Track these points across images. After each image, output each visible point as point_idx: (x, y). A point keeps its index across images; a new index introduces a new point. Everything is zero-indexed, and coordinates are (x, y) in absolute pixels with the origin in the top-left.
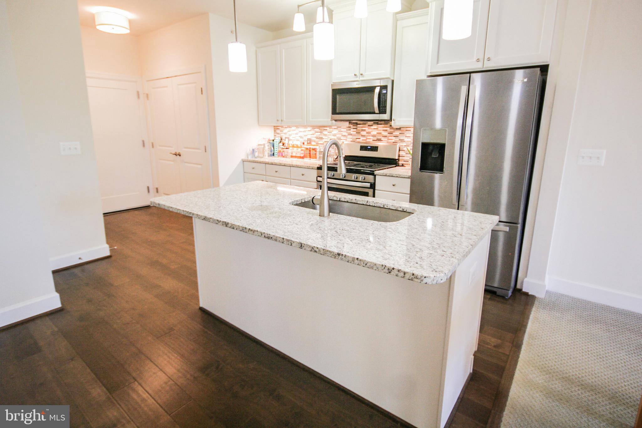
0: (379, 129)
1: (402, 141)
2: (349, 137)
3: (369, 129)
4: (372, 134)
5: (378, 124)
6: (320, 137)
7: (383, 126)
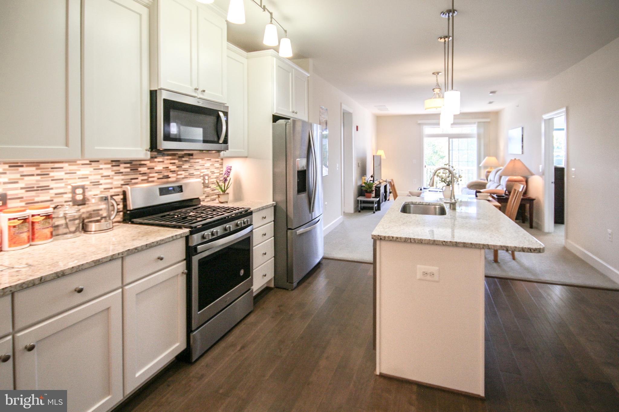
0: (165, 162)
2: (115, 178)
6: (38, 187)
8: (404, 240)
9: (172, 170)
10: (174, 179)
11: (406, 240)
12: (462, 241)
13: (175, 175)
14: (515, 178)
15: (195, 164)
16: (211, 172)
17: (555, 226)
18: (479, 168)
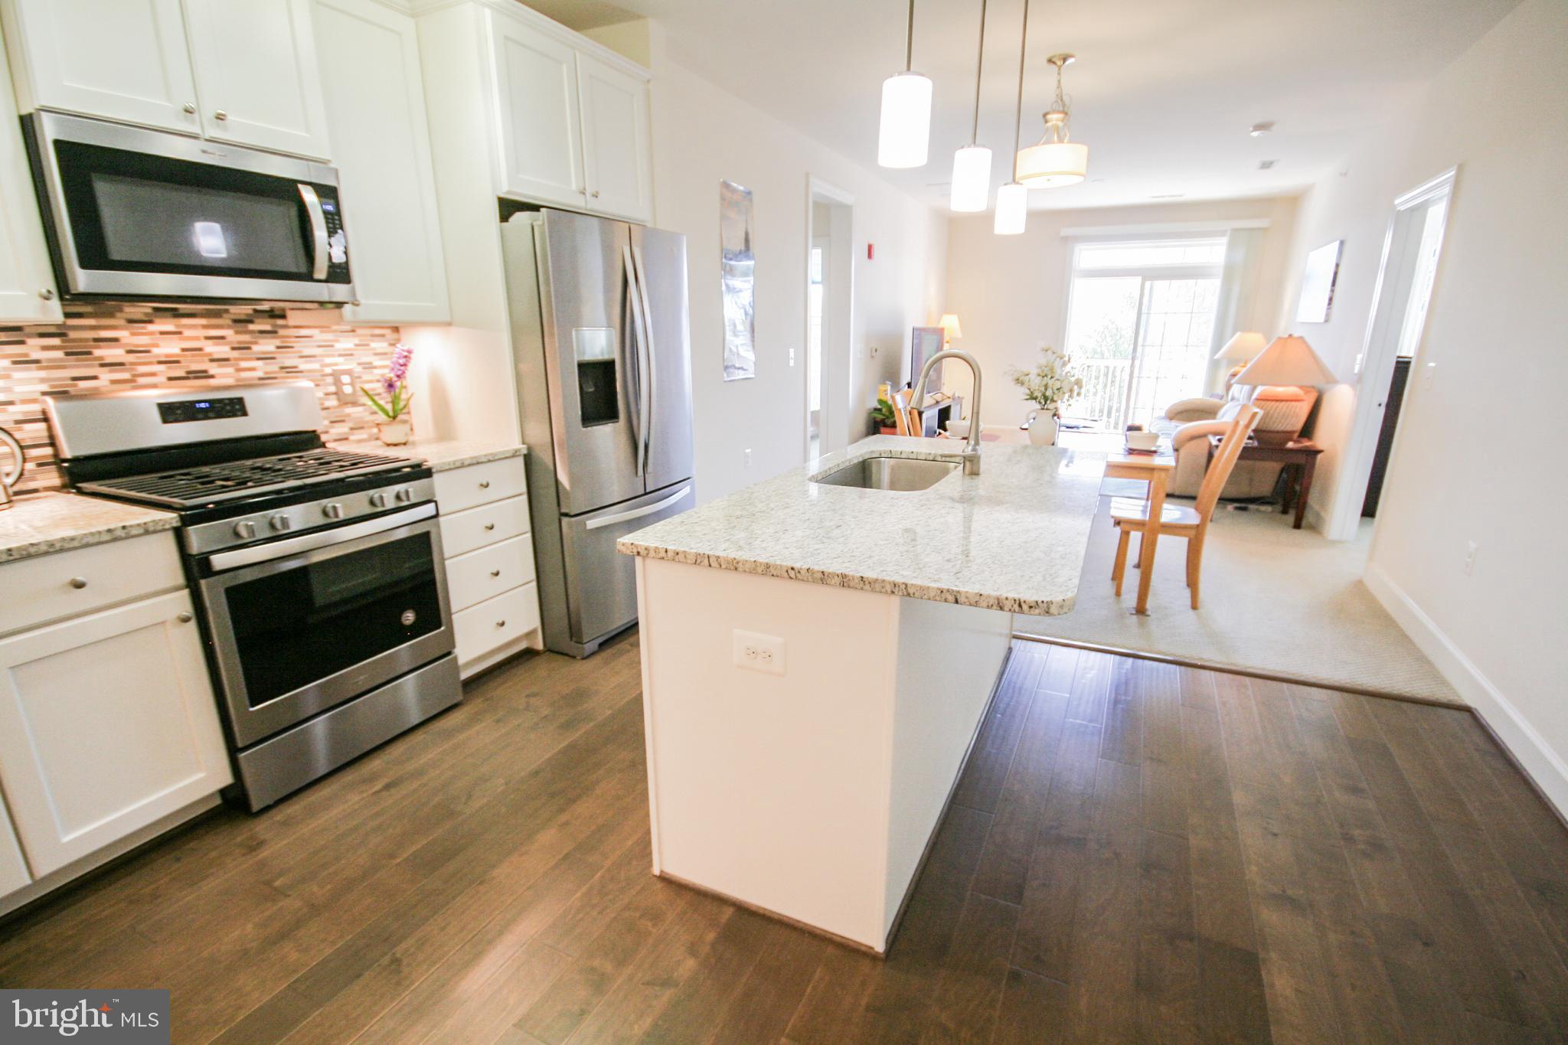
0: (187, 333)
1: (290, 371)
2: (17, 375)
3: (133, 334)
4: (158, 356)
5: (176, 314)
7: (203, 321)
8: (694, 561)
9: (216, 356)
10: (230, 381)
11: (698, 561)
12: (839, 572)
13: (230, 370)
14: (1280, 390)
15: (298, 342)
16: (359, 364)
17: (1361, 524)
18: (1214, 365)
